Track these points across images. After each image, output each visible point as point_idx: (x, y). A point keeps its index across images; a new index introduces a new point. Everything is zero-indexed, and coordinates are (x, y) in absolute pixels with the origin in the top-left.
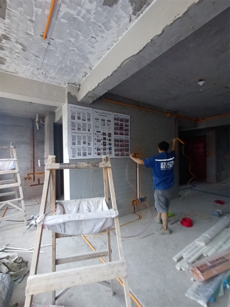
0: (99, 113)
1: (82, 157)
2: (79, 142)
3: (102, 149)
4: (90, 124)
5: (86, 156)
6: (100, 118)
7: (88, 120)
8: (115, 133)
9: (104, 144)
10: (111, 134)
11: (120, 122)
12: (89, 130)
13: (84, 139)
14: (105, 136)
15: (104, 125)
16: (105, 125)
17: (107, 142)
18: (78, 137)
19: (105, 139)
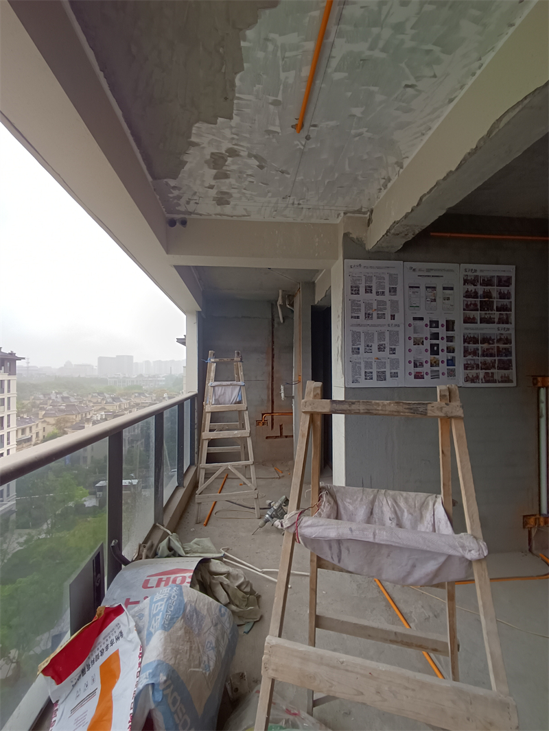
0: (420, 270)
1: (374, 383)
2: (368, 346)
3: (426, 362)
4: (397, 302)
5: (385, 380)
6: (423, 283)
7: (390, 292)
8: (467, 320)
9: (434, 350)
10: (453, 322)
11: (480, 289)
12: (393, 317)
13: (379, 339)
14: (435, 330)
15: (435, 300)
16: (437, 300)
17: (443, 344)
18: (367, 334)
19: (435, 336)
